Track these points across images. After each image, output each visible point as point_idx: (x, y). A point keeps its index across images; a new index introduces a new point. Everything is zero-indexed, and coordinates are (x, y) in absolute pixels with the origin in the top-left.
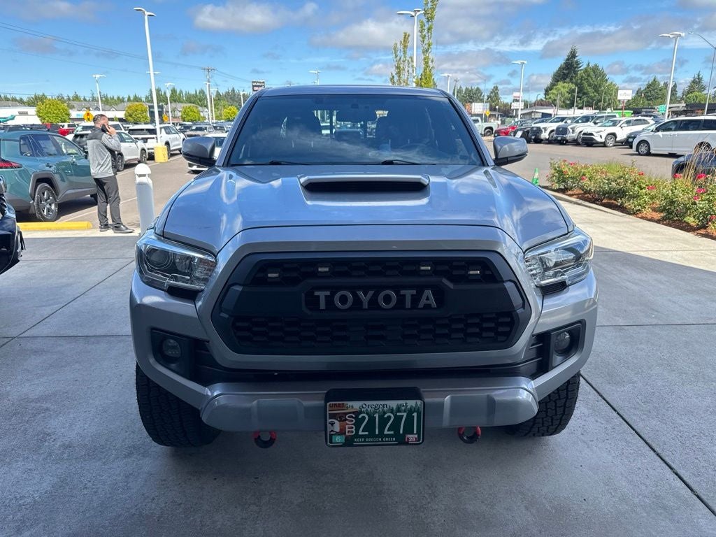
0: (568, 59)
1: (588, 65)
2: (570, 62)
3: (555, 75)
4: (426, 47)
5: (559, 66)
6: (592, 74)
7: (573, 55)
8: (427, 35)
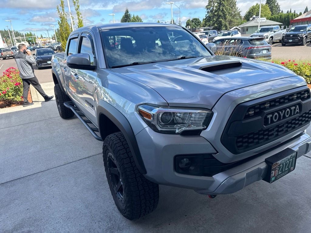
0: (126, 13)
1: (134, 16)
2: (126, 14)
3: (121, 20)
4: (77, 7)
5: (123, 16)
6: (136, 19)
7: (127, 12)
8: (76, 2)
